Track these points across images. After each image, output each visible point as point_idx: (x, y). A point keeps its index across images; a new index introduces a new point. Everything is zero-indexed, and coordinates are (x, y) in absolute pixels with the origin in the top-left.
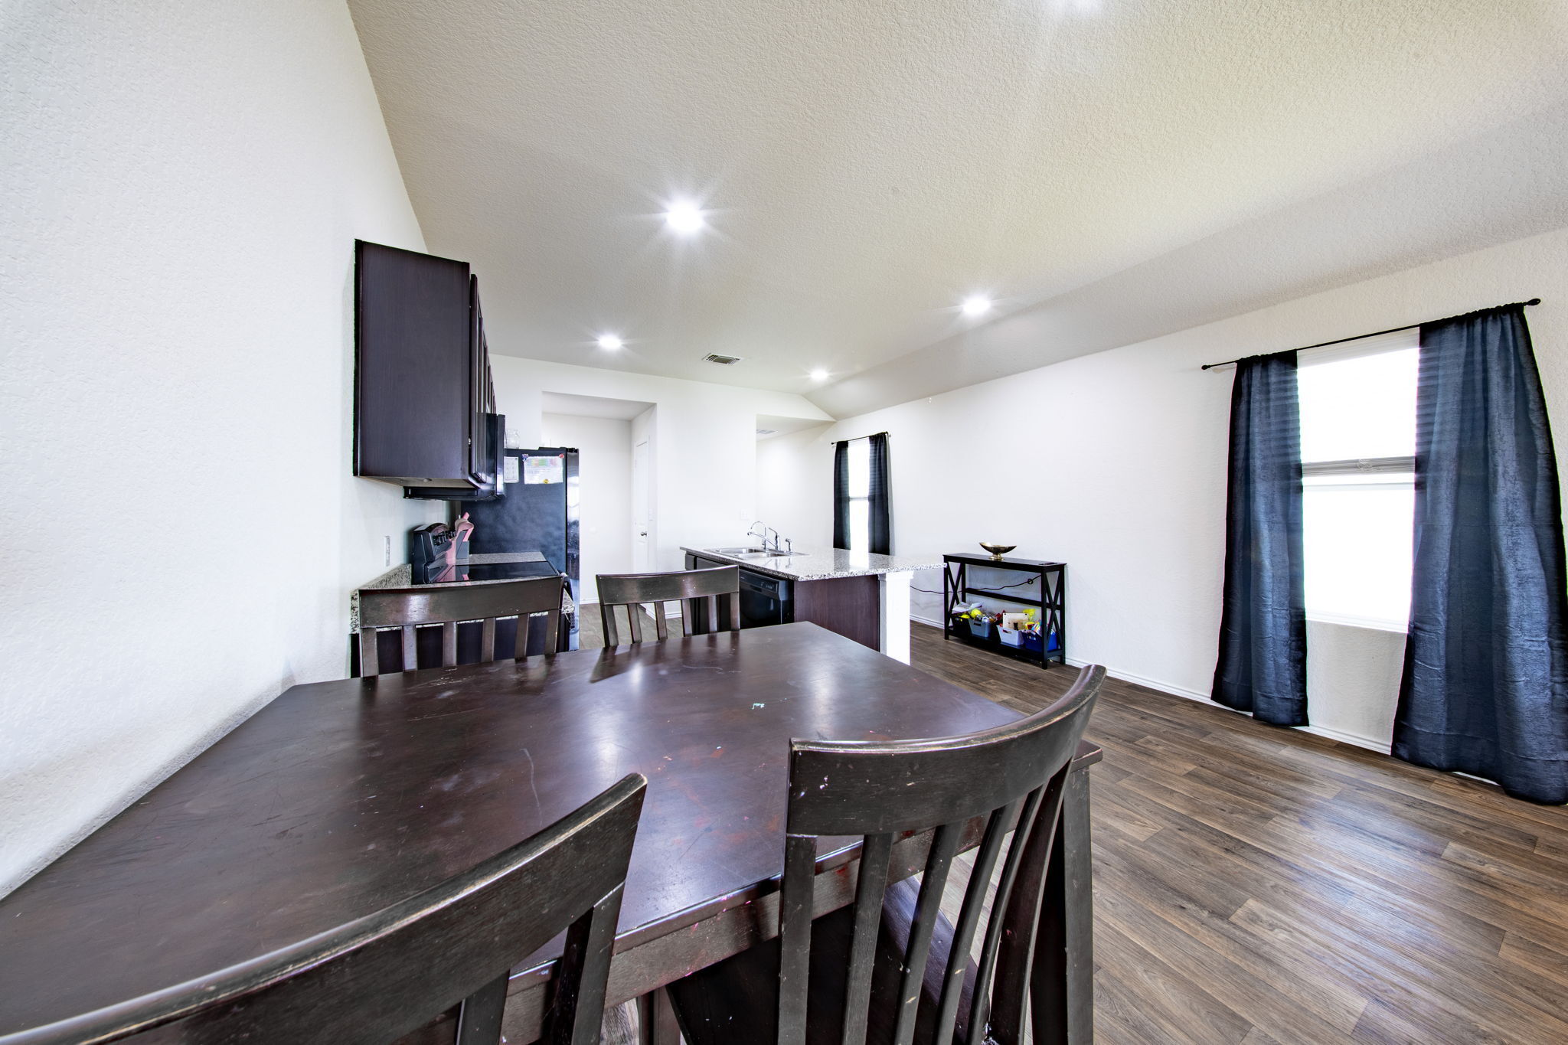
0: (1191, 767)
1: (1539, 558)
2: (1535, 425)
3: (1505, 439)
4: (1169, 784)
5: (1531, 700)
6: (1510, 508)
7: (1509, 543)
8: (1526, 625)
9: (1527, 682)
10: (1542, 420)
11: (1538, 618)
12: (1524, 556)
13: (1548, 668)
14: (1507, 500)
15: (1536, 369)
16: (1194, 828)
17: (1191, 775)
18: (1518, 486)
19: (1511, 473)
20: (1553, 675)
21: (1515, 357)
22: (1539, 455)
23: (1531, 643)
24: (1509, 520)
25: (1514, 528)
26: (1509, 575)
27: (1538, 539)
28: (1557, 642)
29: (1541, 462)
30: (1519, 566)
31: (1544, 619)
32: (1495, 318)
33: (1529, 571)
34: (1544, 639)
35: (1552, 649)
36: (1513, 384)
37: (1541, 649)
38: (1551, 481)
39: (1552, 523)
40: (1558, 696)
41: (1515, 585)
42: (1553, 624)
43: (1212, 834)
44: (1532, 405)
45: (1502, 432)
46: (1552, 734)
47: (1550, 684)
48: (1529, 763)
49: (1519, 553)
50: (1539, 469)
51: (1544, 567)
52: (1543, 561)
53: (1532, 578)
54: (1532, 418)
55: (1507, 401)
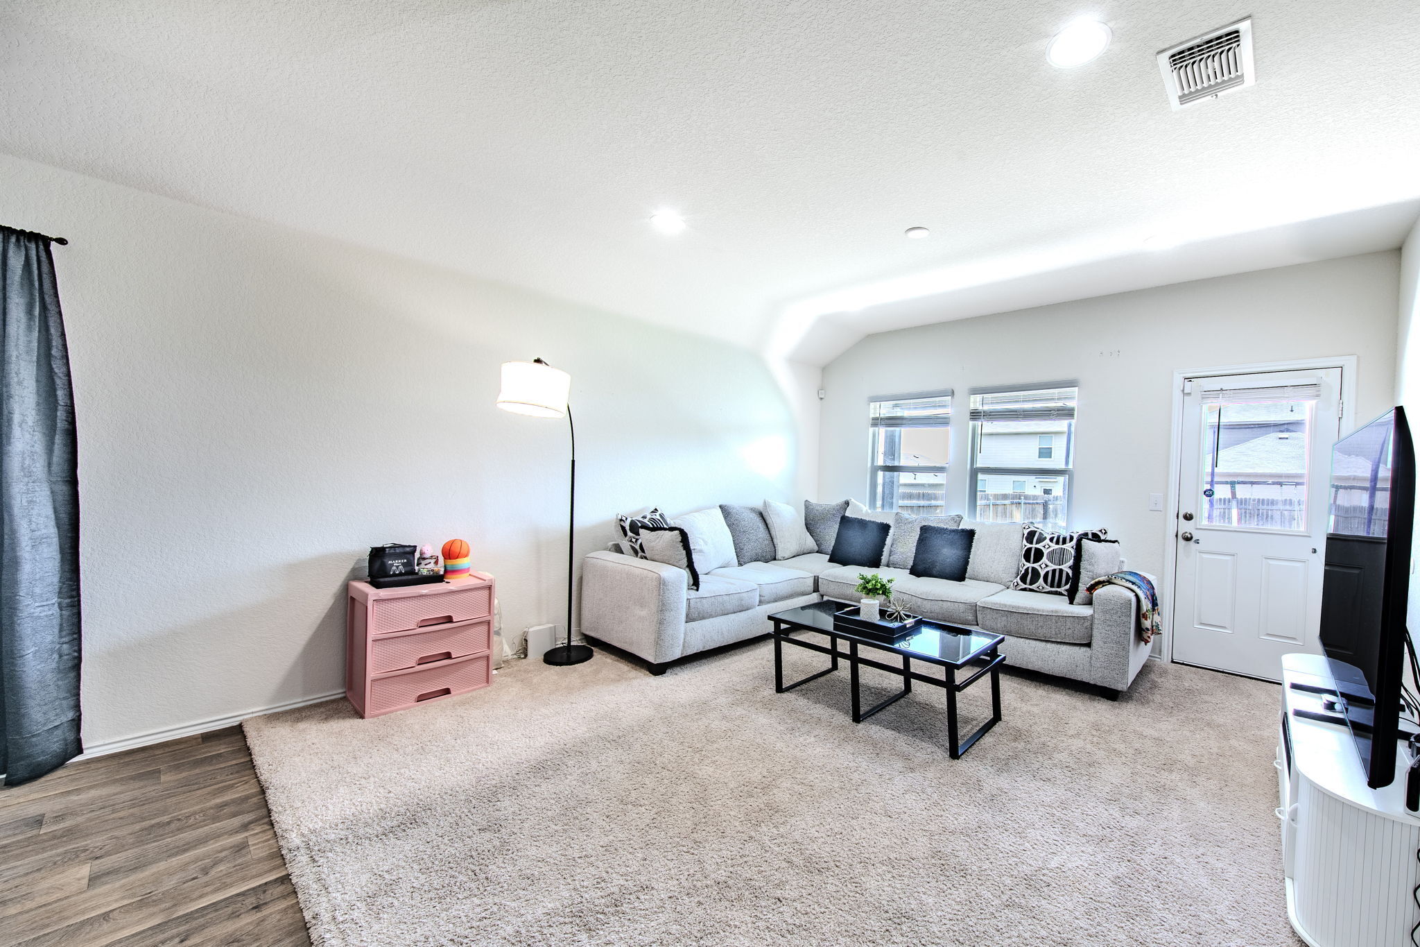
0: (85, 871)
1: (53, 516)
2: (56, 373)
3: (25, 383)
4: (83, 912)
5: (39, 670)
6: (27, 462)
7: (24, 501)
8: (37, 590)
9: (35, 653)
10: (64, 369)
11: (49, 580)
12: (39, 515)
13: (56, 631)
14: (23, 453)
15: (60, 314)
16: (194, 924)
17: (94, 880)
18: (36, 437)
19: (30, 423)
20: (61, 637)
21: (40, 294)
22: (59, 407)
23: (41, 608)
24: (25, 476)
25: (31, 484)
26: (22, 538)
27: (53, 496)
28: (68, 601)
29: (61, 414)
30: (34, 526)
31: (56, 579)
32: (18, 240)
33: (44, 531)
34: (54, 601)
35: (61, 610)
36: (37, 324)
37: (51, 612)
38: (69, 434)
39: (69, 479)
40: (66, 657)
41: (28, 549)
42: (64, 584)
43: (221, 909)
44: (54, 352)
45: (21, 376)
46: (57, 698)
47: (58, 646)
48: (34, 739)
49: (34, 512)
50: (58, 421)
51: (58, 526)
52: (57, 518)
53: (45, 538)
54: (54, 366)
55: (30, 342)
